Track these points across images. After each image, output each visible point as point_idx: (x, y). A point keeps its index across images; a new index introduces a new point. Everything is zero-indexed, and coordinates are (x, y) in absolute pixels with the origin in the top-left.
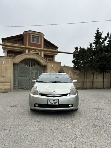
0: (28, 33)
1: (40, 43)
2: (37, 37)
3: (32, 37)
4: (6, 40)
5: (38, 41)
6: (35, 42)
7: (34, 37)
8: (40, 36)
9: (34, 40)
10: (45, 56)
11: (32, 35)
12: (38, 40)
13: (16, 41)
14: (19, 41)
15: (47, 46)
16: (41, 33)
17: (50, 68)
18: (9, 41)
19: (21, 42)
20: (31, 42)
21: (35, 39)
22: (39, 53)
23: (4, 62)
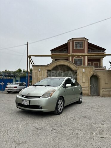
0: (71, 41)
1: (83, 48)
2: (80, 43)
3: (75, 44)
4: (54, 51)
5: (81, 47)
6: (78, 48)
7: (77, 43)
8: (83, 41)
9: (77, 47)
10: (89, 60)
11: (75, 42)
12: (81, 45)
13: (62, 50)
14: (64, 50)
15: (92, 49)
16: (84, 38)
17: (81, 73)
18: (56, 51)
19: (67, 50)
20: (74, 48)
21: (78, 45)
22: (83, 58)
23: (40, 69)
